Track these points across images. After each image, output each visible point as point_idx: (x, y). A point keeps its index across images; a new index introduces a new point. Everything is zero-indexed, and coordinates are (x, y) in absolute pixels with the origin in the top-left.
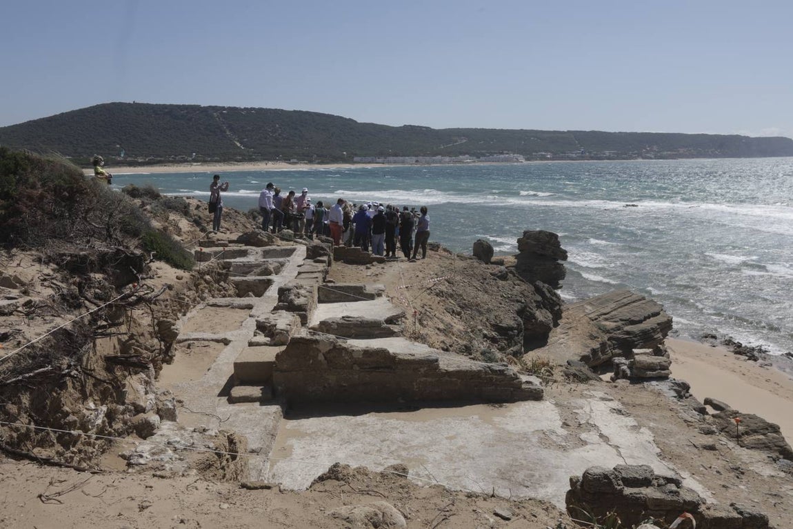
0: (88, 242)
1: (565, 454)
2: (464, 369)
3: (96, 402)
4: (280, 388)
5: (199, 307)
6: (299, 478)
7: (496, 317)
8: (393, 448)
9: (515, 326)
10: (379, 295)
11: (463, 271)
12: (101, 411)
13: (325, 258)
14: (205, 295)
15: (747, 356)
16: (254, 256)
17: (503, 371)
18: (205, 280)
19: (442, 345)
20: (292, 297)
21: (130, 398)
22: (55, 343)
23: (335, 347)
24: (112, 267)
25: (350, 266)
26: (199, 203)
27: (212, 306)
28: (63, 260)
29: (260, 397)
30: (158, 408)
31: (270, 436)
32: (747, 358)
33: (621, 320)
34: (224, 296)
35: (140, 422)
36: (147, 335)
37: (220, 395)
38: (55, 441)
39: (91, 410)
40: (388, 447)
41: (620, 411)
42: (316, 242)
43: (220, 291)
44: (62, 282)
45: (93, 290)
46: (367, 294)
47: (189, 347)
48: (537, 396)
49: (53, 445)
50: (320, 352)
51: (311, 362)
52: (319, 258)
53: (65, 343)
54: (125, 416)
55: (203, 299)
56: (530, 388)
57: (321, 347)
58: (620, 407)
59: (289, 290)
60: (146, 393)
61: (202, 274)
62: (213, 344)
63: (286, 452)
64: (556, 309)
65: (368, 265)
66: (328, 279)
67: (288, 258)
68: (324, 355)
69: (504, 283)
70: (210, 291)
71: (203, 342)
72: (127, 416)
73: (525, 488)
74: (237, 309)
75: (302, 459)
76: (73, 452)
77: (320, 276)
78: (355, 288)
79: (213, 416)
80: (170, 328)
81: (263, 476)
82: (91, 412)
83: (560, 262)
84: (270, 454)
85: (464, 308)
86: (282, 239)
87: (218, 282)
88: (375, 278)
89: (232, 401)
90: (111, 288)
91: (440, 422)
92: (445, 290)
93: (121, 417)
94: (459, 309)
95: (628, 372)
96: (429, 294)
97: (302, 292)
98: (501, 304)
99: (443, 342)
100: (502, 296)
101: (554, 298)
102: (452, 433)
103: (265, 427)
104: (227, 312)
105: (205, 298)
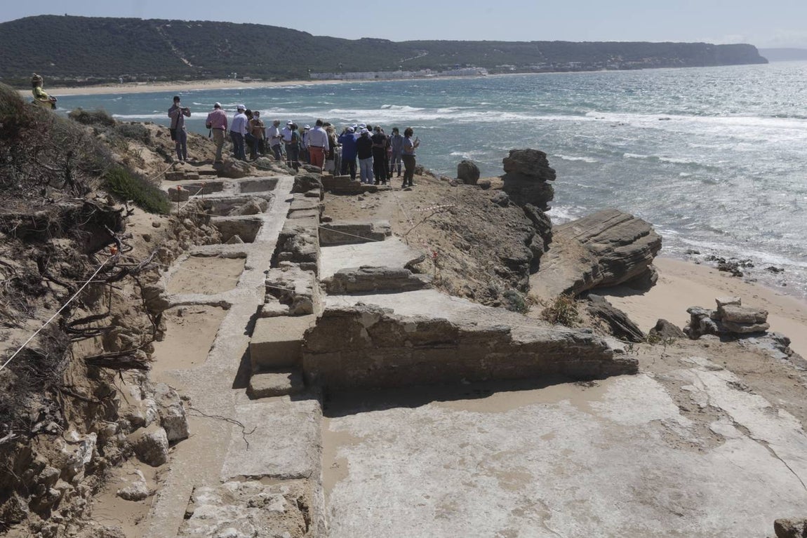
0: (43, 193)
1: (705, 457)
2: (543, 339)
3: (80, 427)
4: (312, 374)
5: (181, 258)
6: (370, 515)
7: (505, 249)
8: (480, 458)
9: (526, 258)
10: (389, 234)
11: (463, 199)
12: (89, 444)
13: (317, 191)
14: (187, 243)
15: (732, 272)
16: (231, 189)
17: (590, 340)
18: (185, 225)
19: (466, 290)
20: (297, 244)
21: (123, 408)
22: (15, 380)
23: (381, 320)
24: (80, 228)
25: (340, 197)
26: (160, 129)
27: (196, 256)
28: (11, 226)
29: (290, 389)
30: (161, 418)
31: (315, 449)
32: (732, 274)
33: (612, 241)
34: (207, 243)
35: (141, 440)
36: (133, 312)
37: (237, 385)
38: (27, 511)
39: (75, 443)
40: (472, 455)
41: (739, 385)
42: (302, 172)
43: (202, 235)
44: (14, 259)
45: (58, 264)
46: (375, 234)
47: (180, 314)
48: (631, 369)
49: (25, 516)
50: (363, 327)
51: (352, 339)
52: (310, 191)
53: (32, 374)
54: (120, 436)
55: (185, 248)
56: (622, 360)
57: (363, 321)
58: (736, 379)
59: (292, 236)
60: (143, 397)
61: (181, 217)
62: (209, 309)
63: (341, 471)
64: (546, 232)
65: (360, 196)
66: (324, 216)
67: (272, 192)
68: (367, 330)
69: (505, 209)
70: (191, 238)
71: (195, 306)
72: (123, 436)
73: (678, 518)
74: (227, 260)
75: (365, 481)
76: (57, 521)
77: (317, 212)
78: (362, 227)
79: (234, 422)
80: (157, 296)
81: (321, 515)
82: (74, 447)
83: (548, 182)
84: (321, 477)
85: (471, 241)
86: (259, 168)
87: (199, 225)
88: (371, 210)
89: (254, 395)
90: (84, 258)
91: (525, 413)
92: (450, 222)
93: (114, 438)
94: (467, 244)
95: (714, 325)
96: (434, 228)
97: (306, 236)
98: (508, 234)
99: (466, 287)
100: (507, 225)
101: (545, 222)
102: (547, 430)
103: (307, 435)
104: (216, 263)
105: (188, 247)
